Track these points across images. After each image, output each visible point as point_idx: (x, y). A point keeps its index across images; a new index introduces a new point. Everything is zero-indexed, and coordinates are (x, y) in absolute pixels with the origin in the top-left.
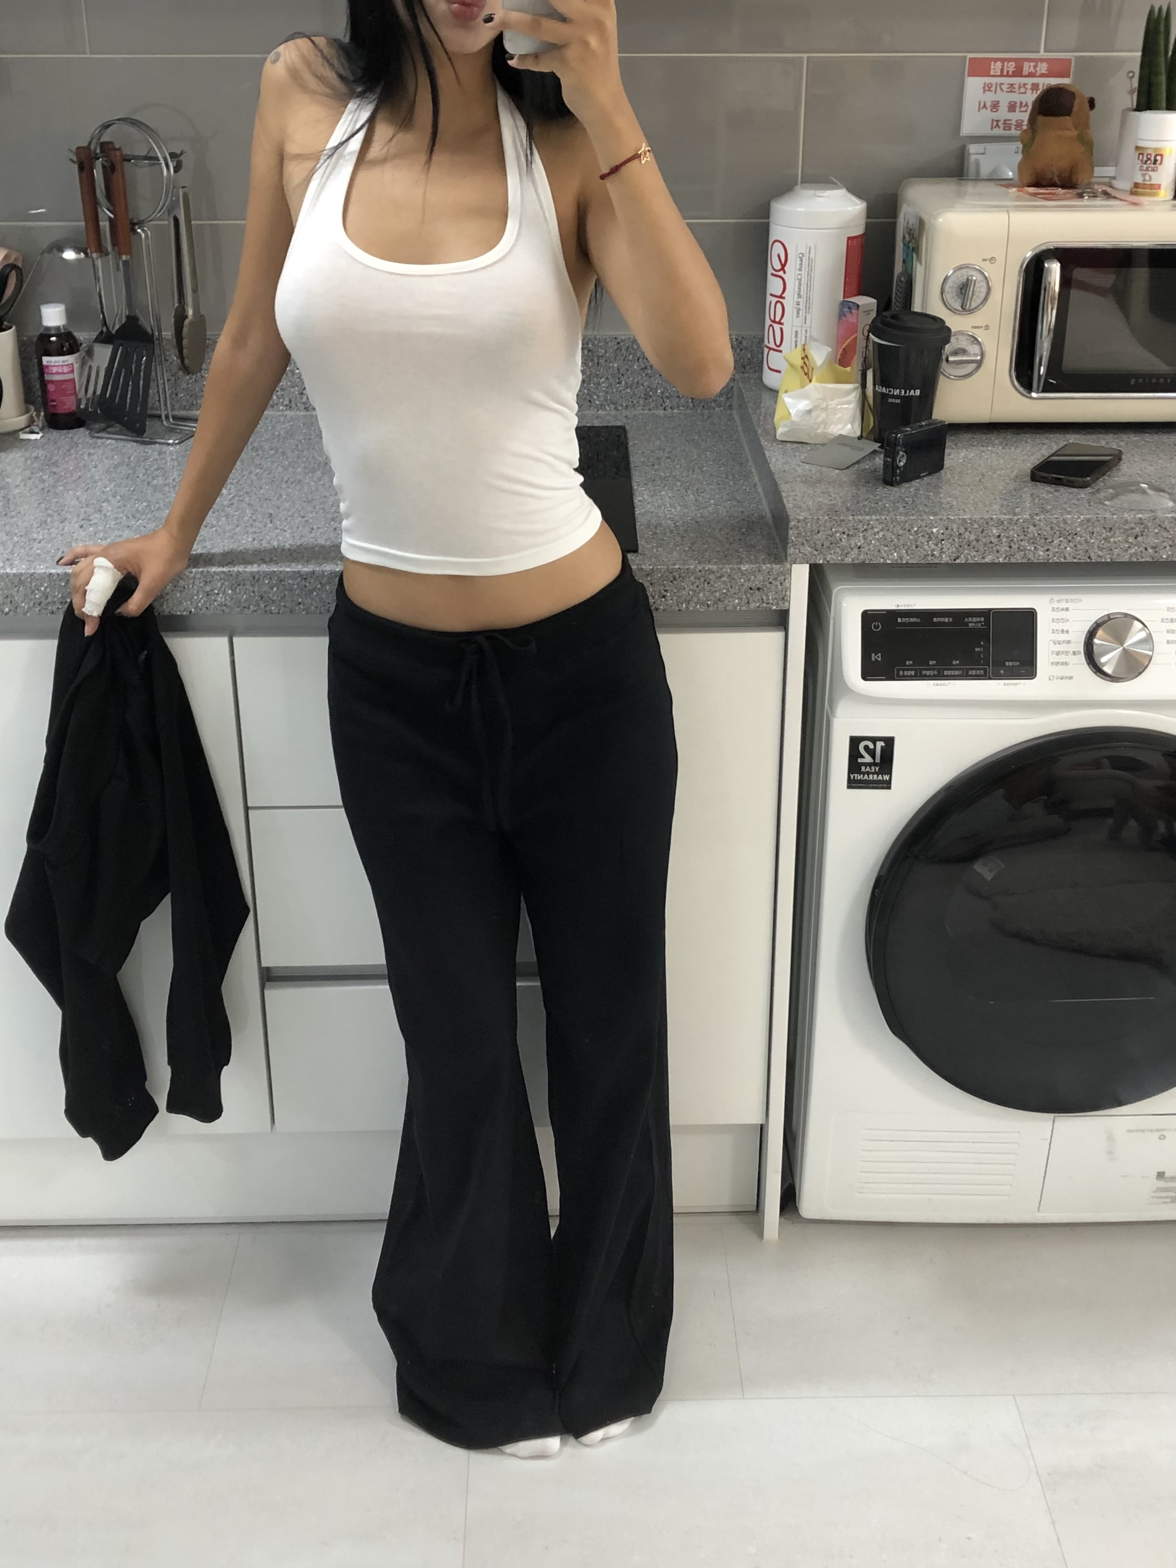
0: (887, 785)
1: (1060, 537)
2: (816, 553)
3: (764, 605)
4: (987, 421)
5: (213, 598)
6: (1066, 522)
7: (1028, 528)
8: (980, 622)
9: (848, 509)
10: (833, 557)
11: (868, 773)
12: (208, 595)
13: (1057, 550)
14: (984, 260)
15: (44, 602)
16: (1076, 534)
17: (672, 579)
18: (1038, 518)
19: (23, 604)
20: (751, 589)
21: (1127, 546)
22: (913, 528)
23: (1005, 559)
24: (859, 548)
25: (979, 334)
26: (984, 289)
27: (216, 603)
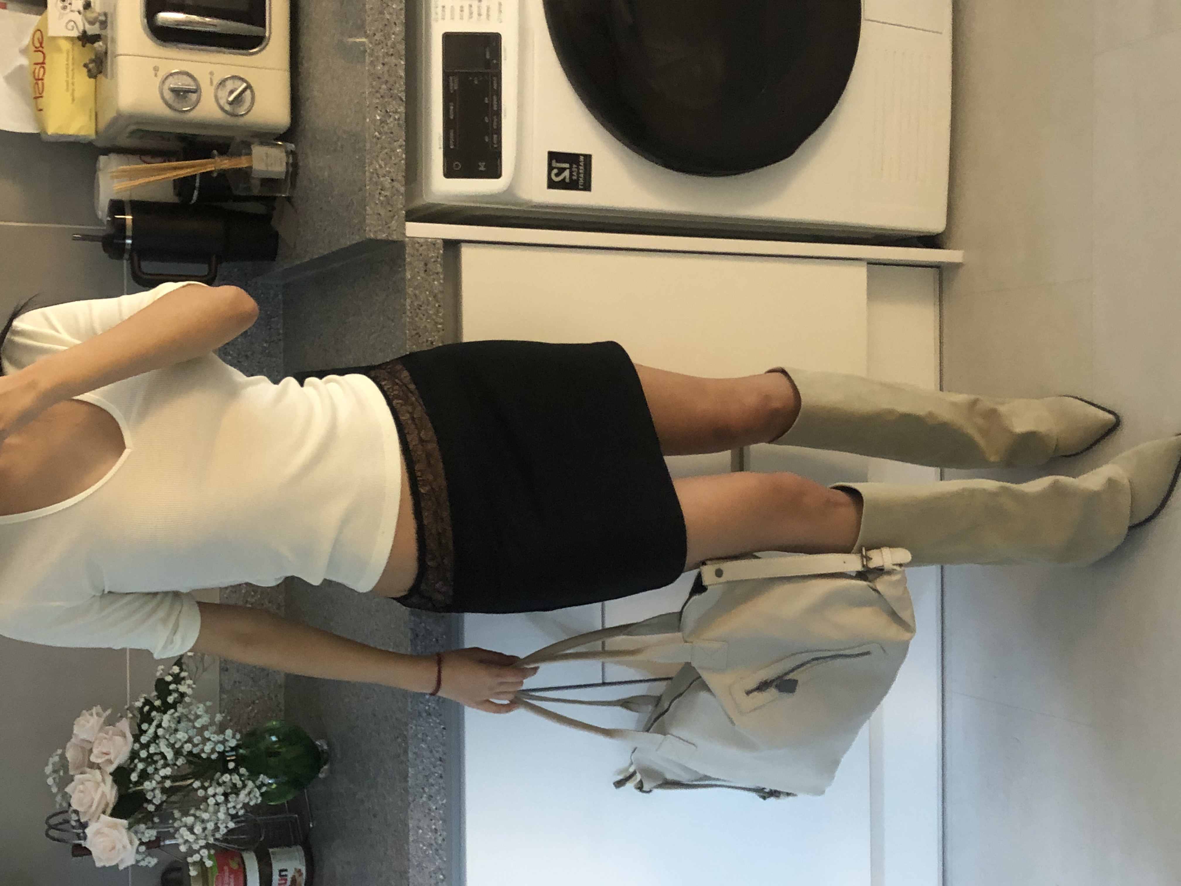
0: (588, 158)
1: (384, 14)
2: (396, 217)
3: (439, 260)
4: (289, 73)
6: (371, 9)
7: (376, 40)
8: (454, 80)
9: (360, 190)
10: (400, 202)
11: (578, 173)
13: (394, 17)
14: (156, 75)
15: (435, 846)
17: (417, 336)
18: (368, 32)
20: (426, 271)
22: (376, 136)
23: (401, 59)
24: (392, 180)
25: (216, 82)
26: (180, 76)
27: (437, 708)
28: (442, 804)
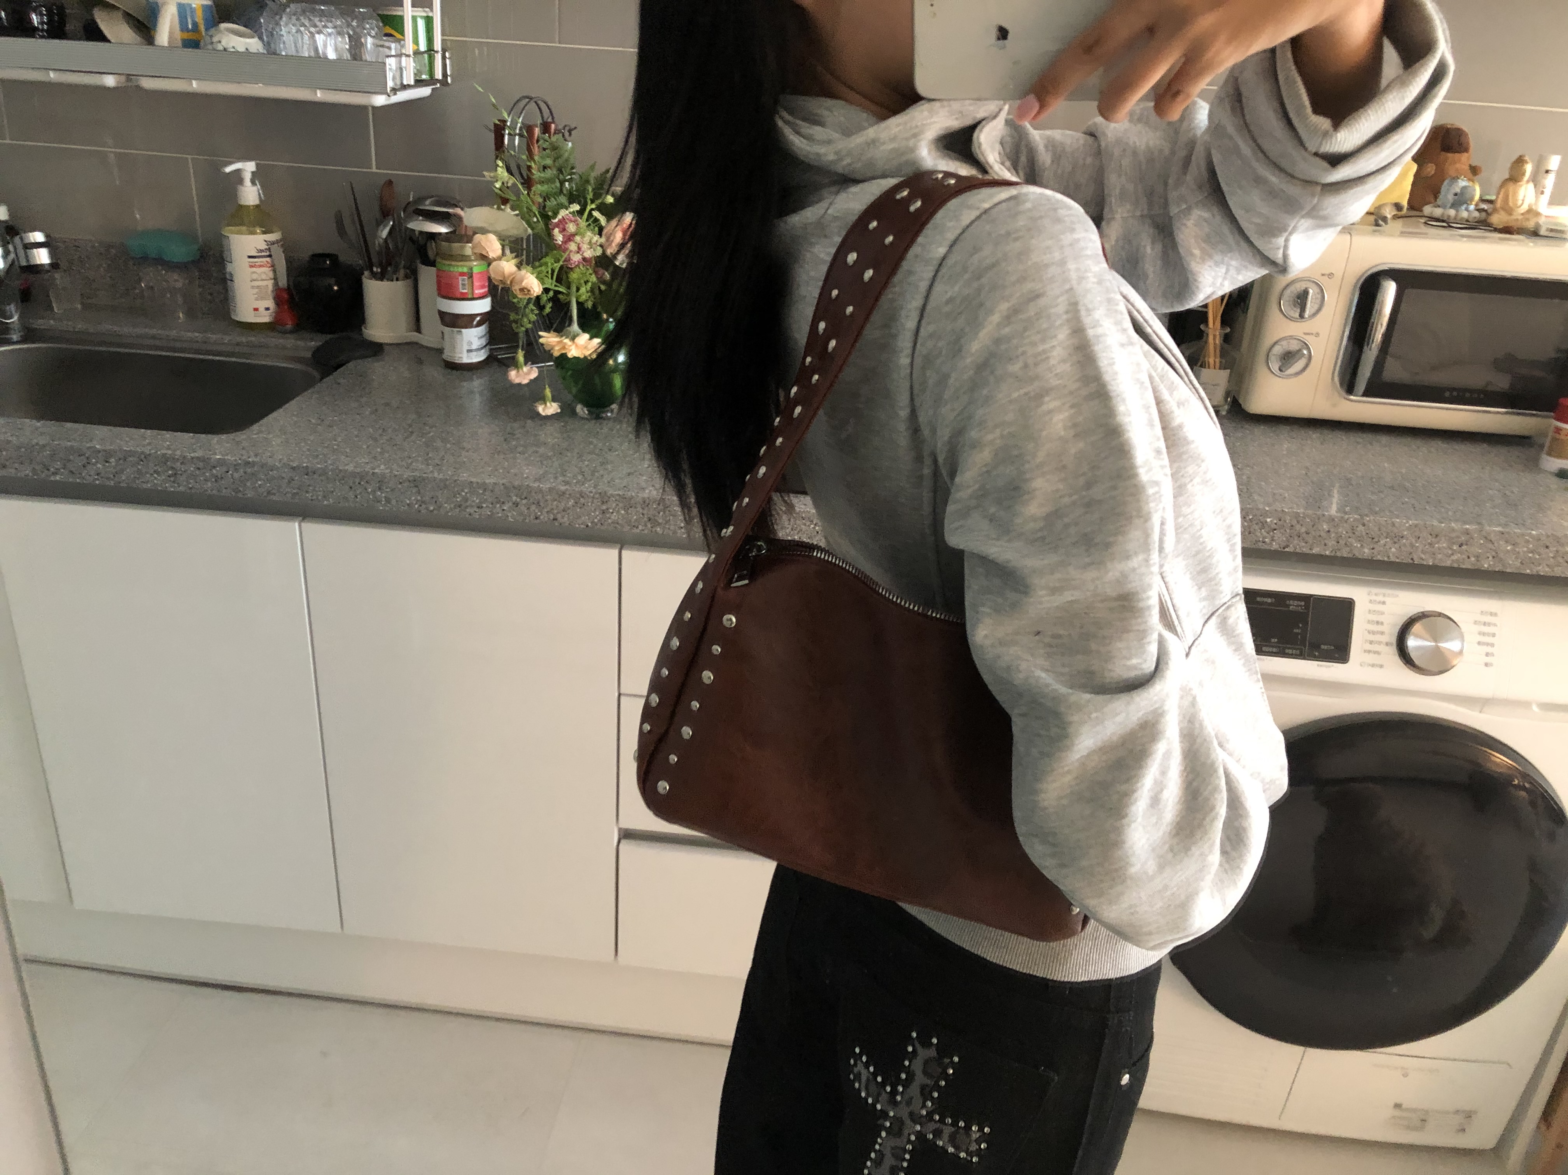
1: (1387, 538)
4: (1307, 416)
5: (608, 516)
6: (1393, 525)
7: (1357, 527)
8: (1301, 606)
12: (604, 513)
13: (1381, 549)
14: (1324, 275)
15: (464, 505)
16: (1402, 537)
19: (446, 505)
21: (1450, 552)
23: (1331, 551)
25: (1309, 340)
26: (1318, 301)
27: (610, 521)
28: (508, 516)
